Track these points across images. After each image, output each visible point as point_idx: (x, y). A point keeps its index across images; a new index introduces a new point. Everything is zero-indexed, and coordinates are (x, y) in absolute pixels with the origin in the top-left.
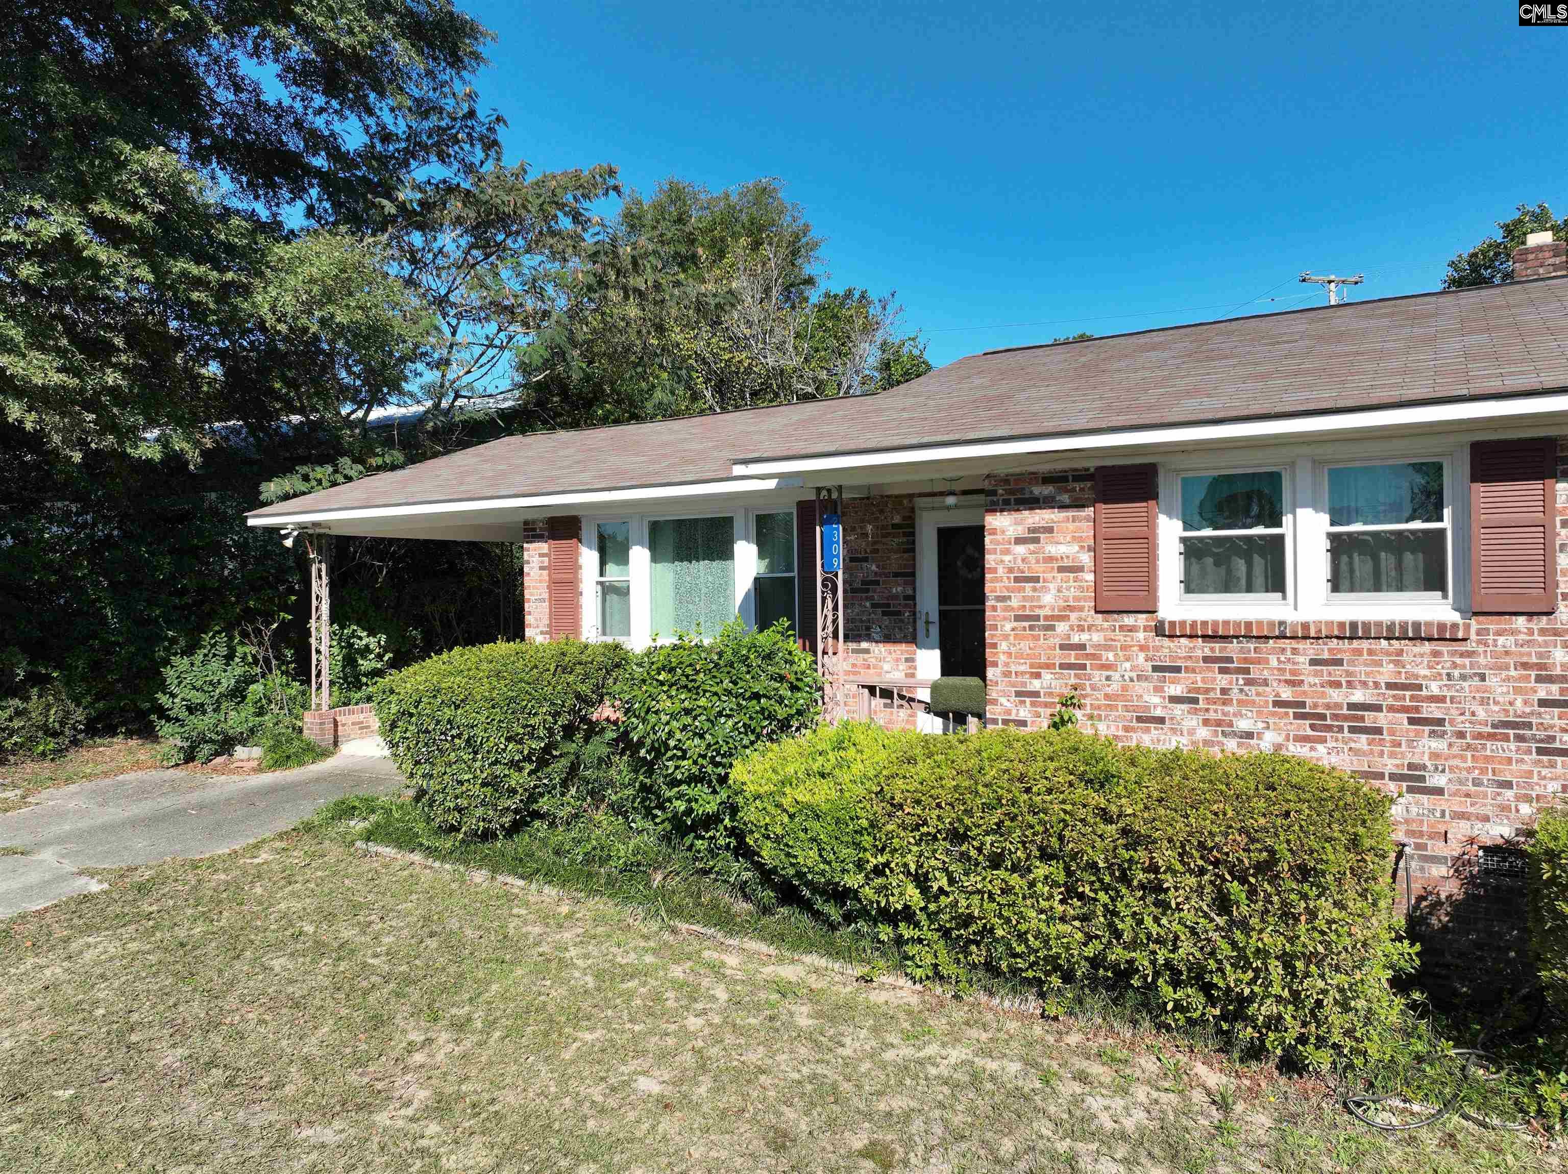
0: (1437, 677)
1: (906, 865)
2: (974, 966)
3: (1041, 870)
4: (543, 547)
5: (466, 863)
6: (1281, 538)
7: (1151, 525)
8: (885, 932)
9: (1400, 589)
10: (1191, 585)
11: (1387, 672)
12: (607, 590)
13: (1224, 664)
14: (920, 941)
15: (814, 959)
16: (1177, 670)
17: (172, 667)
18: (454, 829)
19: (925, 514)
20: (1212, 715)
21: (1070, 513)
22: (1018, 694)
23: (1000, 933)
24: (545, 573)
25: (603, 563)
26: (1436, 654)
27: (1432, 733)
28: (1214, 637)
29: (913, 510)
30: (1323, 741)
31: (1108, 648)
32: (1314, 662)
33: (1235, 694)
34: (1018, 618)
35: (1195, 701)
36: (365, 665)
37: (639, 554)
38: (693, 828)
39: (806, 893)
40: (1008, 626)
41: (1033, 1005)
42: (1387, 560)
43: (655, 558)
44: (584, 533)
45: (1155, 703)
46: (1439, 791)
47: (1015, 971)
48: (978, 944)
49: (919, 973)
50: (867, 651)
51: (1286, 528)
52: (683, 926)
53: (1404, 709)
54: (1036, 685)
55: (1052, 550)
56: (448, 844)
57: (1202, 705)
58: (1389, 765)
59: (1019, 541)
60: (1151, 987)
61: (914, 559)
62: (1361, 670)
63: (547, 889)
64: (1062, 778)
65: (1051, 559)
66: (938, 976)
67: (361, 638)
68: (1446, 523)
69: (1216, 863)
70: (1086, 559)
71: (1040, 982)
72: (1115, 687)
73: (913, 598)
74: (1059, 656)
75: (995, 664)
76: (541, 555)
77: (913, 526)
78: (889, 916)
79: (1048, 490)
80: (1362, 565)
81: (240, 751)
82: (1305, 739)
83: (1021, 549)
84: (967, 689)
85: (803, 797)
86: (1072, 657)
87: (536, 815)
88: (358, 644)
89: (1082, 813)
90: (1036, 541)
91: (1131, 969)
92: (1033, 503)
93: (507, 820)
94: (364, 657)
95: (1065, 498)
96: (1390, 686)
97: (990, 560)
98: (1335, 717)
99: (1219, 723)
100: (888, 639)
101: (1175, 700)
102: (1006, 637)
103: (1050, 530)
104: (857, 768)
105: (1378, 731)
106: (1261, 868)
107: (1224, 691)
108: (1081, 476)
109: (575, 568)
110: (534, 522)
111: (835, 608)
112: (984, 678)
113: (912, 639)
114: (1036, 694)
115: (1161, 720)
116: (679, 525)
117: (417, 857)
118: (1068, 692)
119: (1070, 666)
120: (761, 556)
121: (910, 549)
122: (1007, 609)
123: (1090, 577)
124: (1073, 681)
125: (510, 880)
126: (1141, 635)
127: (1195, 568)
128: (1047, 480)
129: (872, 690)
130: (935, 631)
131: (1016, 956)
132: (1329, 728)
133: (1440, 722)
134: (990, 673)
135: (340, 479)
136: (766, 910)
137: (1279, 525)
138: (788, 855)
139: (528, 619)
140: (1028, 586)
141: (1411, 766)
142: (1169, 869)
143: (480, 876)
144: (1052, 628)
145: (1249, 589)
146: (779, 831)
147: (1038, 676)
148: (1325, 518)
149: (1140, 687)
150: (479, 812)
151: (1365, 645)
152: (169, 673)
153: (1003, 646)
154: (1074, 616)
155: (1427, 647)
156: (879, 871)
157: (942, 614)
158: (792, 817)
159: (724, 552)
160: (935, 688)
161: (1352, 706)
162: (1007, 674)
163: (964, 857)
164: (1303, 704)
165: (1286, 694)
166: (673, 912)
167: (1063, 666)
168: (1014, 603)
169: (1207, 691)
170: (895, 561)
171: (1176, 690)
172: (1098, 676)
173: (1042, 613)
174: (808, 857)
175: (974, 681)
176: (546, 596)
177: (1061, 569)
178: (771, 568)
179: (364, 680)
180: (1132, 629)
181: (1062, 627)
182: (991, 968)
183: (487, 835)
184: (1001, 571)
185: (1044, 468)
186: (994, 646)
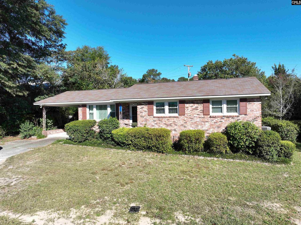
0: (177, 121)
1: (130, 139)
2: (136, 148)
3: (142, 138)
4: (81, 108)
5: (78, 145)
6: (164, 108)
7: (153, 107)
8: (128, 146)
9: (174, 113)
10: (157, 113)
11: (173, 121)
12: (90, 114)
13: (159, 120)
14: (131, 147)
15: (121, 150)
16: (155, 121)
17: (21, 125)
18: (76, 141)
19: (131, 105)
20: (158, 125)
21: (146, 106)
22: (141, 124)
23: (139, 144)
24: (82, 112)
25: (89, 110)
26: (177, 119)
27: (176, 126)
28: (159, 118)
29: (129, 104)
30: (168, 127)
31: (149, 119)
32: (167, 120)
33: (160, 123)
34: (140, 116)
35: (157, 124)
36: (49, 125)
37: (95, 109)
38: (107, 139)
39: (120, 143)
40: (140, 117)
41: (142, 151)
42: (173, 110)
43: (97, 110)
44: (87, 106)
45: (154, 124)
46: (177, 131)
47: (140, 148)
48: (137, 146)
49: (131, 150)
50: (124, 120)
51: (165, 108)
52: (106, 149)
53: (174, 124)
54: (142, 123)
55: (144, 109)
56: (76, 143)
57: (158, 124)
58: (173, 129)
59: (140, 108)
60: (152, 148)
61: (129, 110)
62: (171, 120)
63: (90, 147)
64: (144, 130)
65: (144, 110)
66: (133, 150)
67: (48, 121)
68: (178, 107)
69: (156, 136)
70: (147, 110)
71: (142, 149)
72: (150, 123)
73: (129, 114)
74: (145, 120)
75: (138, 121)
76: (81, 109)
77: (129, 106)
78: (128, 145)
79: (143, 103)
80: (171, 111)
81: (32, 137)
82: (166, 127)
83: (141, 109)
84: (135, 124)
85: (120, 134)
86: (146, 120)
87: (87, 139)
88: (48, 122)
89: (146, 133)
90: (142, 108)
91: (150, 146)
92: (142, 105)
93: (84, 140)
94: (49, 124)
95: (145, 104)
96: (173, 122)
97: (138, 110)
98: (169, 125)
99: (159, 126)
100: (126, 119)
101: (155, 124)
102: (139, 118)
103: (144, 107)
104: (125, 131)
105: (172, 126)
106: (160, 136)
107: (159, 123)
108: (146, 102)
109: (86, 111)
110: (80, 105)
111: (121, 115)
112: (137, 122)
113: (129, 119)
114: (142, 124)
115: (154, 126)
116: (100, 106)
117: (72, 145)
118: (145, 123)
119: (146, 121)
120: (111, 110)
121: (129, 109)
122: (139, 115)
123: (147, 112)
124: (146, 122)
125: (85, 146)
126: (152, 118)
127: (157, 111)
128: (143, 102)
129: (125, 124)
130: (132, 118)
131: (140, 147)
132: (168, 126)
133: (177, 125)
134: (138, 122)
135: (45, 98)
136: (115, 146)
137: (164, 107)
138: (118, 140)
139: (79, 117)
140: (142, 113)
141: (175, 129)
142: (153, 137)
143: (81, 146)
144: (144, 117)
145: (162, 113)
146: (117, 137)
147: (142, 122)
148: (168, 107)
149: (152, 123)
150: (80, 139)
151: (171, 118)
152: (21, 126)
153: (139, 119)
154: (146, 116)
155: (176, 118)
156: (127, 140)
157: (132, 116)
158: (119, 136)
159: (106, 109)
160: (132, 124)
161: (170, 124)
162: (140, 122)
163: (135, 138)
164: (166, 124)
165: (165, 123)
166: (105, 147)
167: (145, 121)
168: (140, 115)
169: (158, 123)
170: (127, 110)
171: (155, 123)
172: (148, 122)
173: (143, 116)
174: (120, 140)
175: (136, 123)
176: (82, 114)
177: (145, 111)
178: (112, 111)
179: (48, 127)
180: (151, 117)
181: (145, 117)
182: (138, 148)
183: (81, 142)
184: (139, 112)
185: (143, 101)
186: (138, 119)
